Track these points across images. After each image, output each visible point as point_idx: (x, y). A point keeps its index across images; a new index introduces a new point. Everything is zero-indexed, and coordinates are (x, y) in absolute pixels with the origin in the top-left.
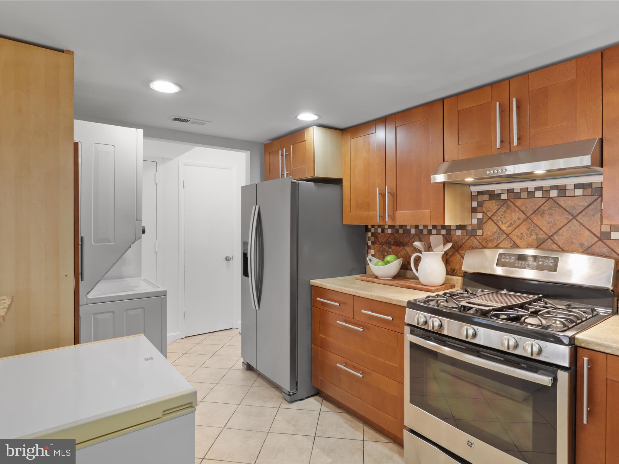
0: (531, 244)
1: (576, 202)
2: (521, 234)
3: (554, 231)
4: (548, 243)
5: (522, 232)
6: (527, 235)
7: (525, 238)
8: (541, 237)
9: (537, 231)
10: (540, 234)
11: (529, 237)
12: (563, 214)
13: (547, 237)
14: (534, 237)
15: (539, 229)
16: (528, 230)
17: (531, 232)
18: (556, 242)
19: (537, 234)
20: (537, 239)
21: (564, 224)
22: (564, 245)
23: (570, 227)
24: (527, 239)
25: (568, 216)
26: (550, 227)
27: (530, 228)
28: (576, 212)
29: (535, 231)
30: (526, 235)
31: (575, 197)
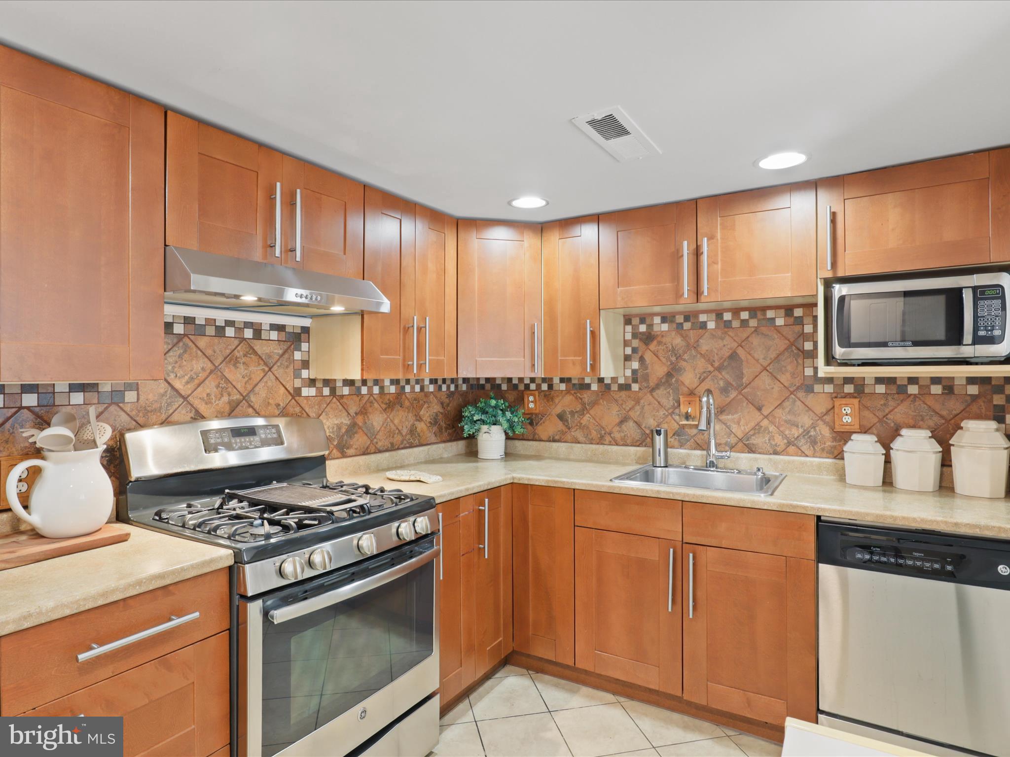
0: (222, 410)
1: (272, 349)
2: (208, 395)
3: (249, 387)
4: (242, 407)
5: (209, 392)
6: (216, 396)
7: (213, 401)
8: (235, 398)
9: (230, 390)
10: (233, 394)
11: (219, 400)
12: (259, 364)
13: (242, 397)
14: (225, 398)
15: (232, 386)
16: (217, 389)
17: (222, 391)
18: (252, 404)
19: (229, 395)
20: (229, 402)
21: (260, 378)
22: (260, 408)
23: (266, 382)
24: (216, 403)
25: (264, 367)
26: (246, 383)
27: (221, 385)
28: (272, 362)
29: (228, 390)
30: (214, 396)
31: (271, 342)
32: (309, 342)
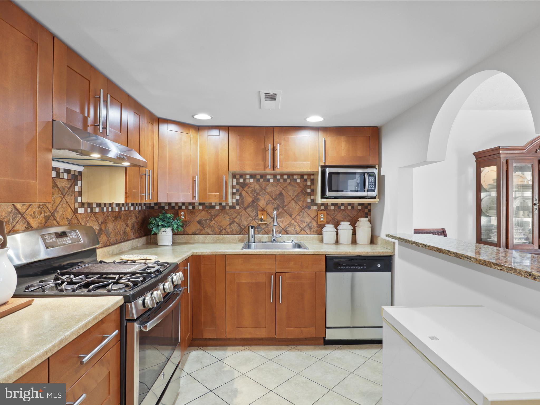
0: (41, 222)
1: (65, 184)
2: (34, 212)
3: (54, 208)
4: (51, 220)
5: (35, 211)
6: (38, 214)
7: (37, 216)
8: (47, 214)
9: (45, 209)
10: (46, 212)
11: (40, 216)
12: (59, 193)
13: (51, 214)
14: (43, 215)
15: (46, 207)
16: (39, 209)
17: (41, 210)
18: (56, 218)
19: (45, 212)
20: (45, 217)
21: (59, 202)
22: (60, 220)
23: (62, 204)
24: (38, 218)
25: (61, 195)
26: (52, 205)
27: (40, 206)
28: (65, 192)
29: (44, 209)
30: (37, 213)
31: (65, 180)
32: (82, 181)
